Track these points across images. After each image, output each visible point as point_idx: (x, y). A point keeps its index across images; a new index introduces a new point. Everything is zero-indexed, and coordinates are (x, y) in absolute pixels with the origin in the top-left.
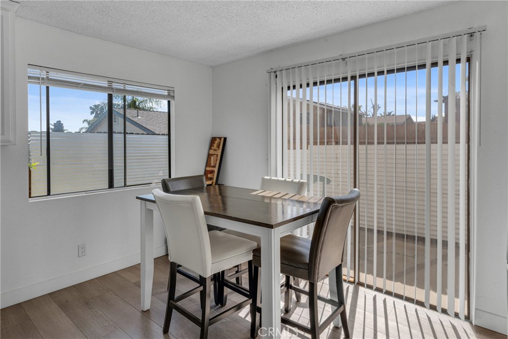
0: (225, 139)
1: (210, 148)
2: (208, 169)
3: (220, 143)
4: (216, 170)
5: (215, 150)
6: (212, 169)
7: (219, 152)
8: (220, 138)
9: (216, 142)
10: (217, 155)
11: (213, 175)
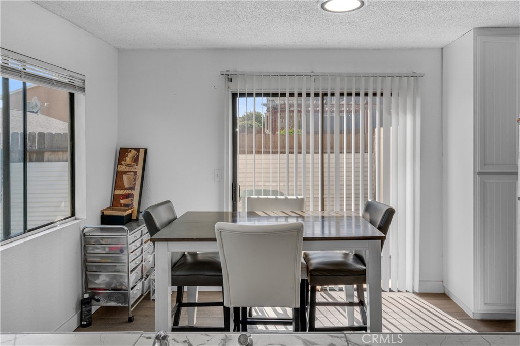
0: (146, 150)
1: (119, 163)
2: (118, 192)
3: (138, 156)
4: (136, 193)
5: (129, 166)
6: (128, 192)
7: (138, 169)
8: (138, 150)
9: (130, 155)
10: (135, 173)
11: (132, 200)
